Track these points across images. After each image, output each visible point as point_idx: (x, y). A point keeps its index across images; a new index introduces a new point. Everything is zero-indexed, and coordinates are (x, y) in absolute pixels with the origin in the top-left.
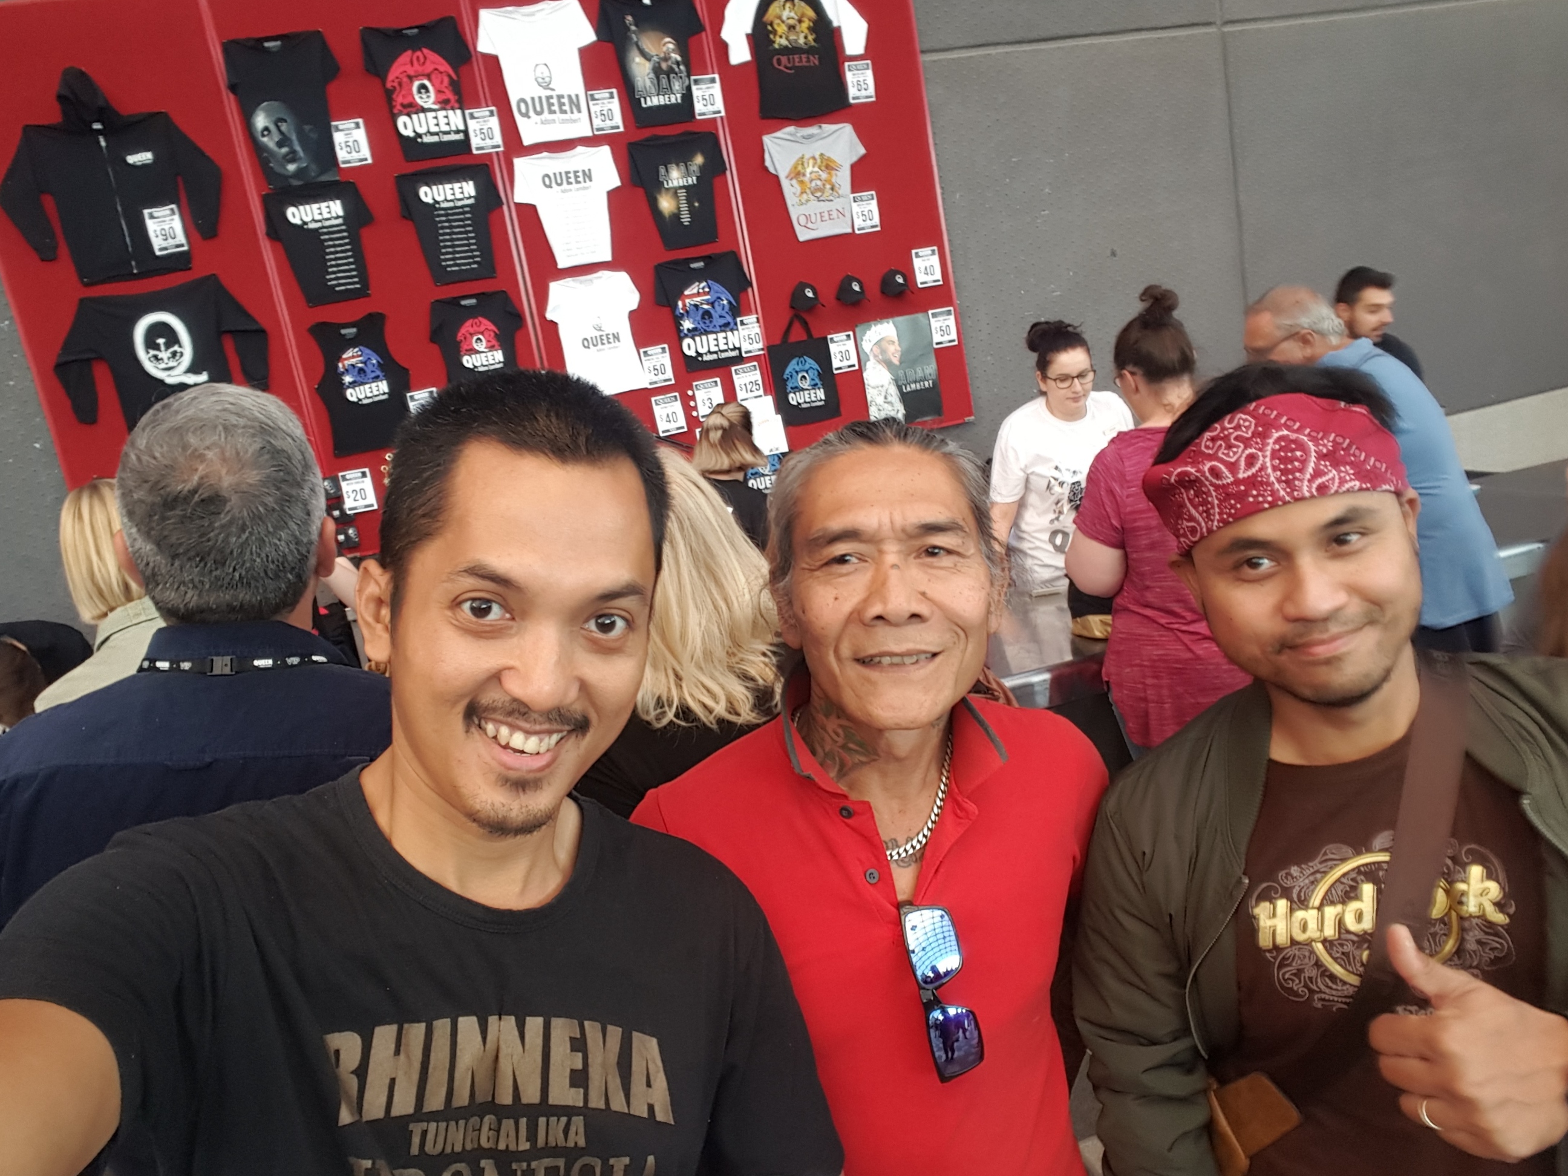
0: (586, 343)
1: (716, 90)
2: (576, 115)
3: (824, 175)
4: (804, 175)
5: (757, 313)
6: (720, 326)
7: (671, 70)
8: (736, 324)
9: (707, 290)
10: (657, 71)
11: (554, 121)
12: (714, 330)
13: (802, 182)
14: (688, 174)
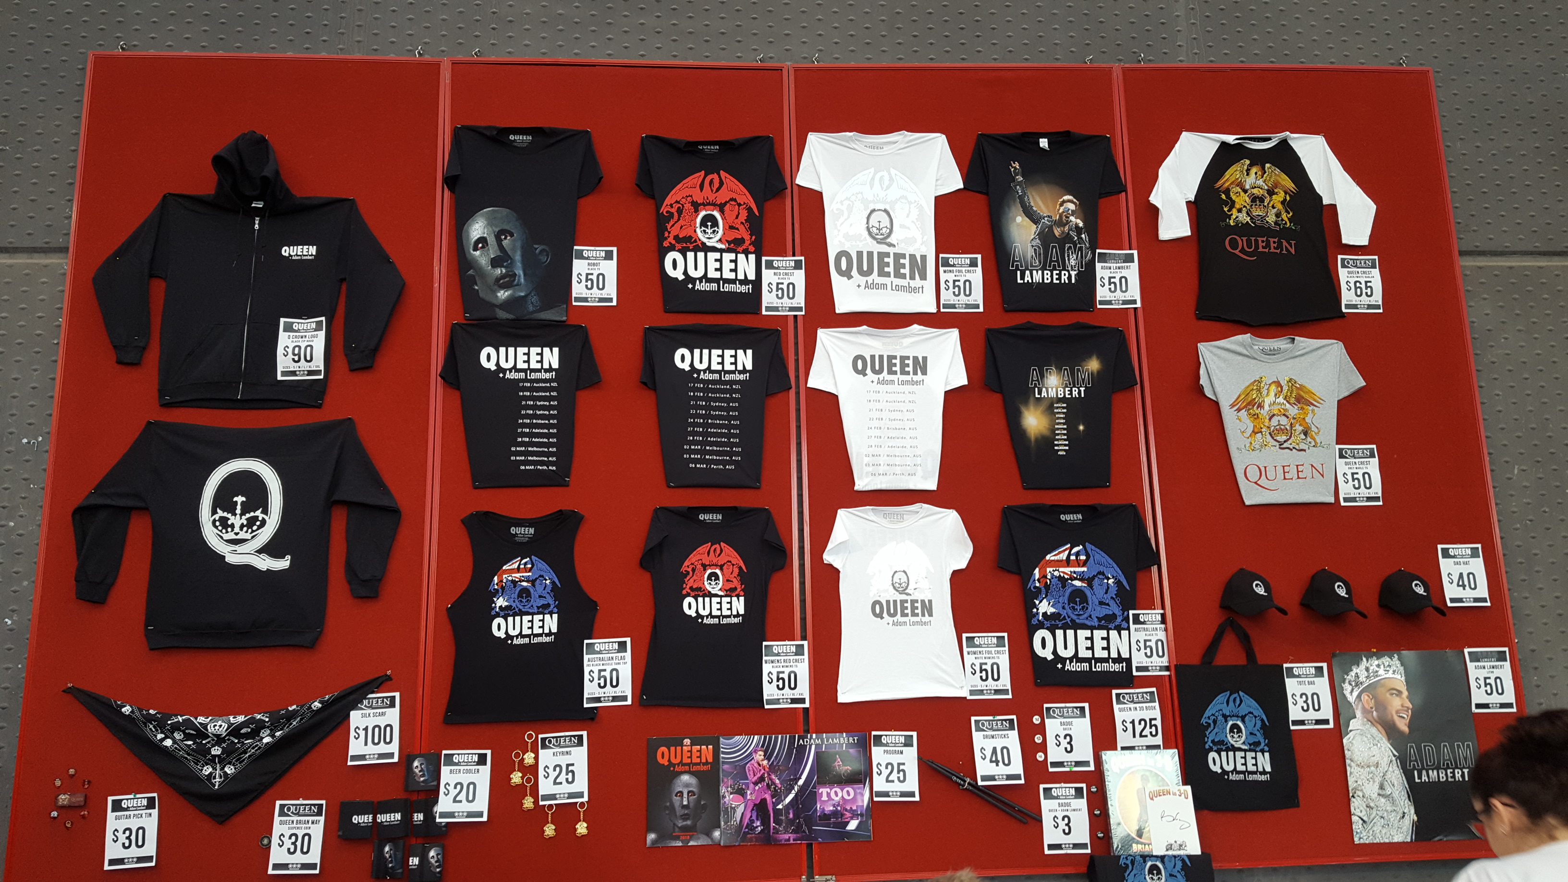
0: (879, 609)
1: (1132, 272)
2: (917, 282)
3: (1293, 411)
4: (1260, 406)
5: (1163, 608)
6: (1100, 620)
7: (1067, 238)
8: (1127, 619)
9: (1083, 558)
10: (1046, 237)
11: (884, 286)
12: (1089, 623)
13: (1256, 417)
14: (1073, 383)
